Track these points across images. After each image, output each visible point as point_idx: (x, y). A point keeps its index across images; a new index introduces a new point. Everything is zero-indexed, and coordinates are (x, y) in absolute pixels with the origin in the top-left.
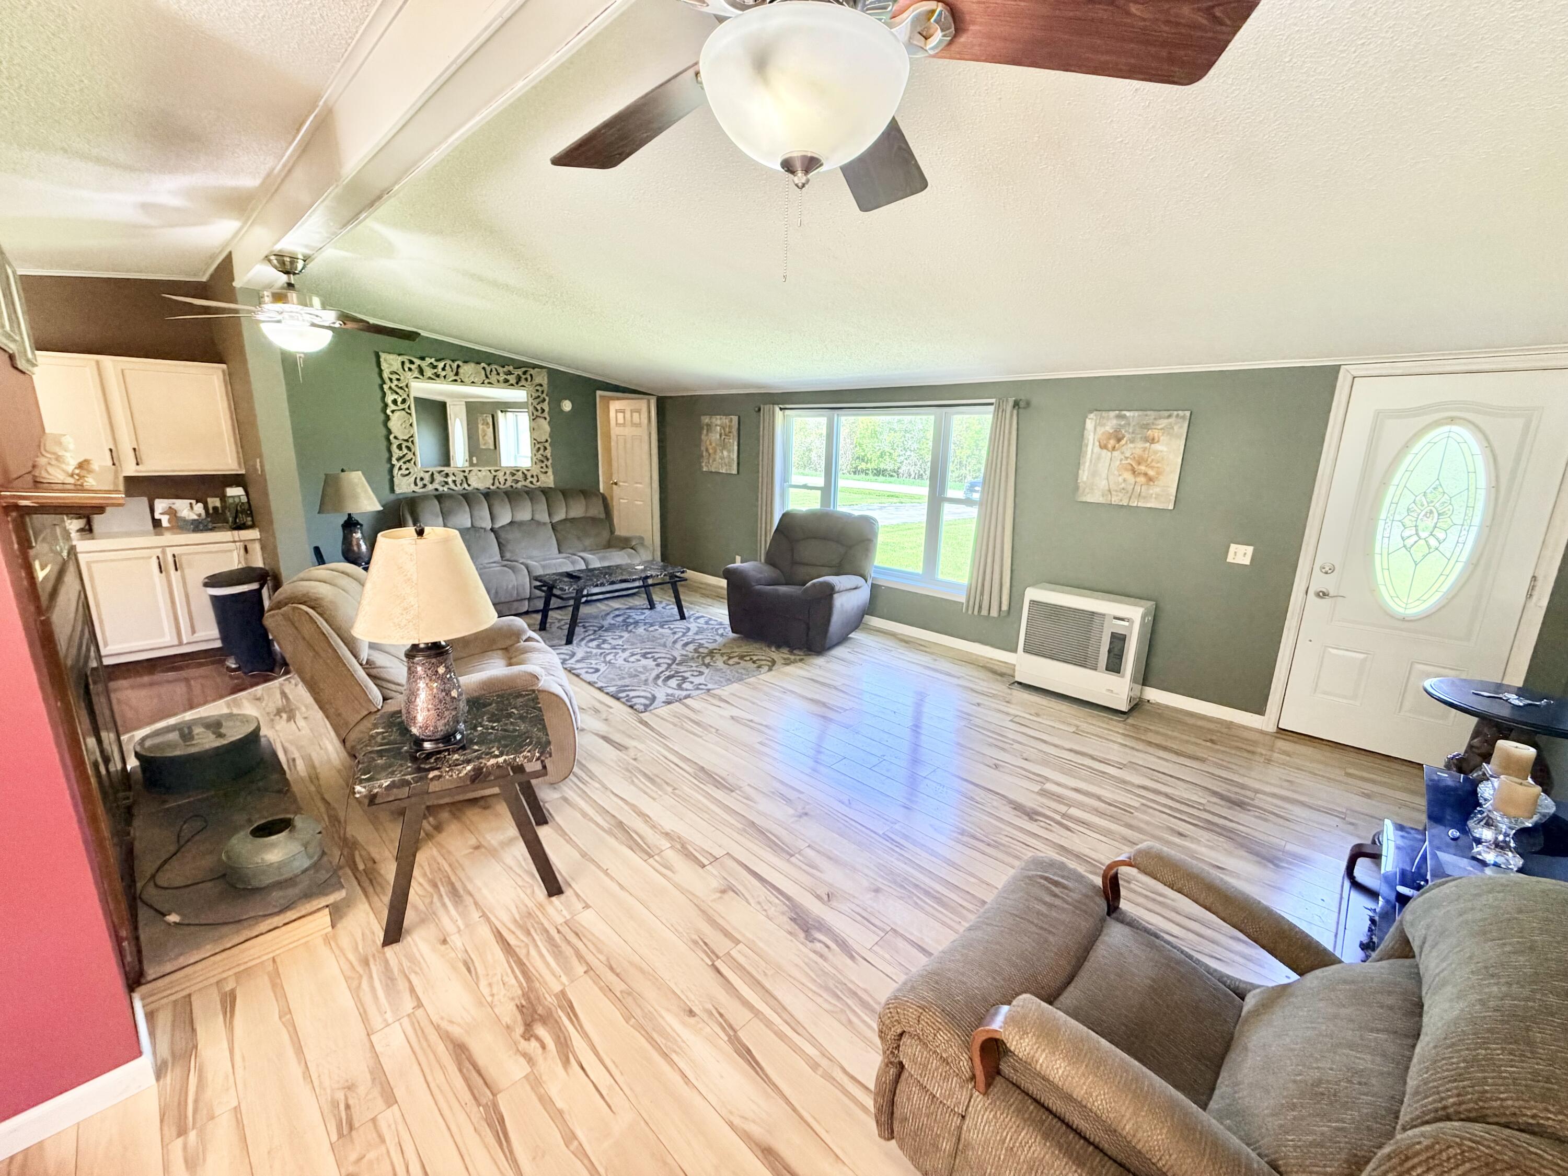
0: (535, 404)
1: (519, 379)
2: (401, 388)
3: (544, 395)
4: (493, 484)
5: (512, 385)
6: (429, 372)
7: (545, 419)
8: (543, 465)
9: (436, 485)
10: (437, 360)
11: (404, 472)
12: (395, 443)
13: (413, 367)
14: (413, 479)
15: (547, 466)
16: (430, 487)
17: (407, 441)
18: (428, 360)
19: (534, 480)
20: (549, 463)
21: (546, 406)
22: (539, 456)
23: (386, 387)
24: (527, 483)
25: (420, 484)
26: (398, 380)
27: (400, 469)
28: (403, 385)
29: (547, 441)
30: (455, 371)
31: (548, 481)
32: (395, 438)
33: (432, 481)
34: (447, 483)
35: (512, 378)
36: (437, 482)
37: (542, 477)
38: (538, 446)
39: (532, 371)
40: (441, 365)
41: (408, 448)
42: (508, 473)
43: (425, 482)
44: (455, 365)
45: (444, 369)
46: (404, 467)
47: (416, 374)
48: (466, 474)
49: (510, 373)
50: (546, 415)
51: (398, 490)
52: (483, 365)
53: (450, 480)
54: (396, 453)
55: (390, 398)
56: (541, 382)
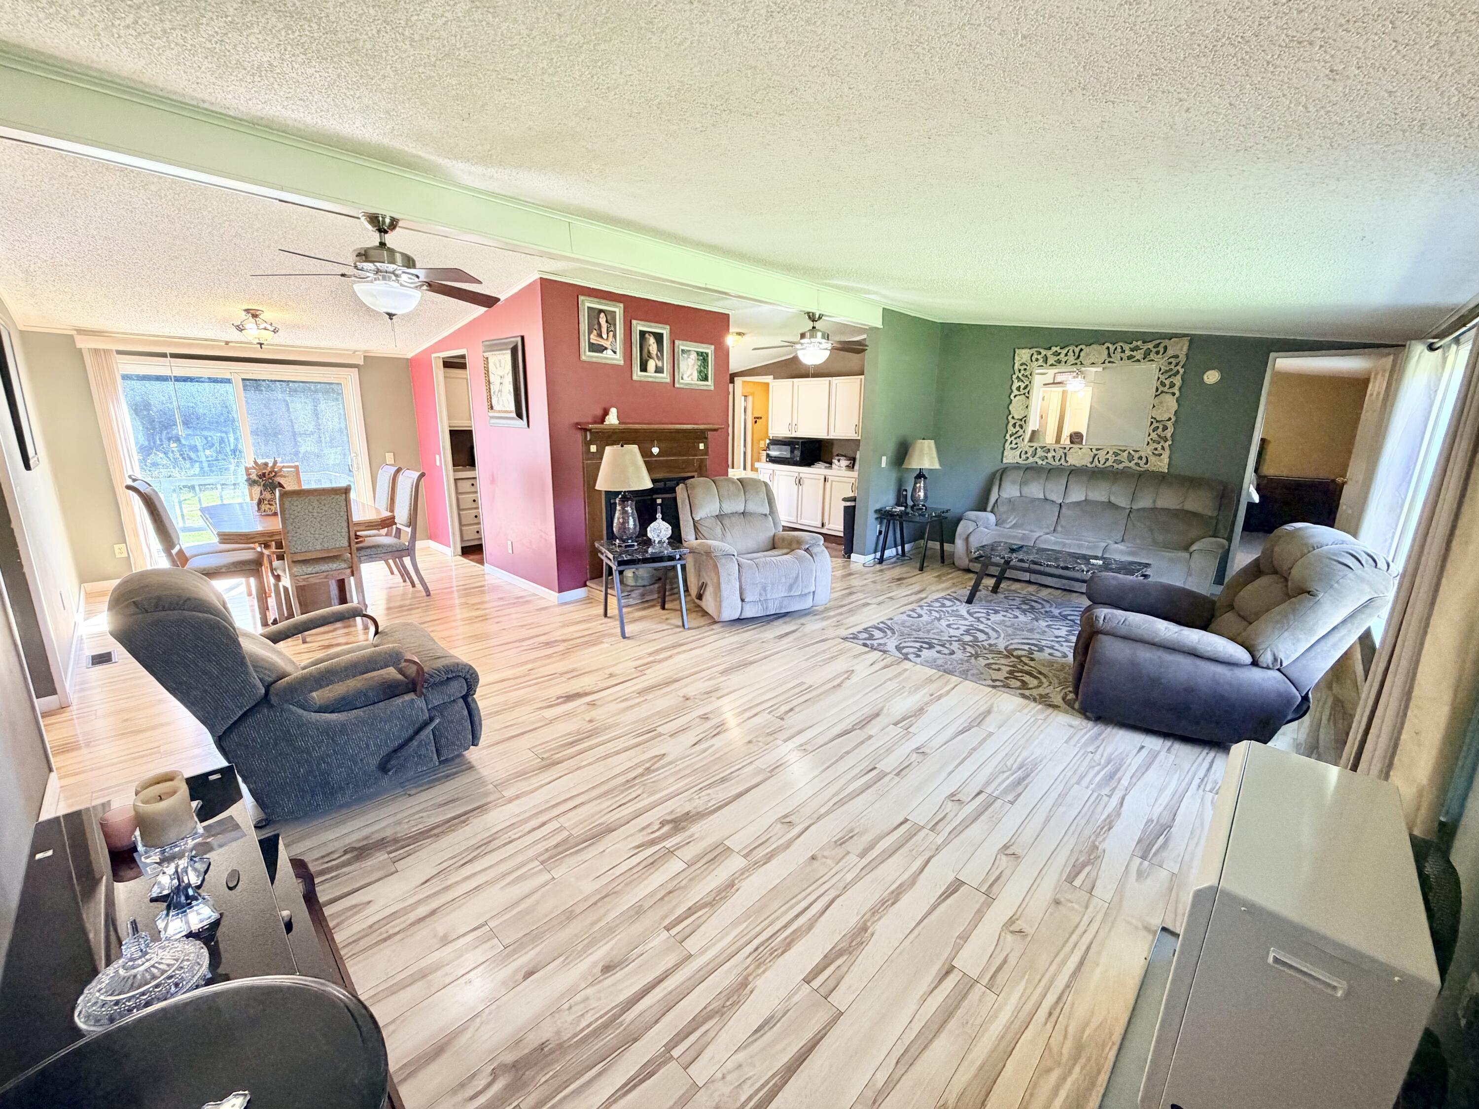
0: (1162, 378)
1: (1147, 354)
2: (1026, 376)
3: (1179, 367)
4: (1092, 463)
5: (1138, 361)
6: (1052, 360)
7: (1174, 394)
8: (1159, 447)
9: (1036, 459)
10: (1061, 348)
11: (1013, 446)
12: (1012, 422)
13: (1039, 357)
14: (1018, 453)
15: (1163, 448)
16: (1031, 460)
17: (1021, 420)
18: (1054, 349)
19: (1142, 463)
20: (1166, 445)
21: (1178, 380)
22: (1154, 436)
23: (1014, 377)
24: (1132, 464)
25: (1023, 456)
26: (1025, 369)
27: (1011, 443)
28: (1027, 373)
29: (1170, 419)
30: (1077, 355)
31: (1161, 464)
32: (1013, 418)
33: (1034, 454)
34: (1047, 458)
35: (1138, 355)
36: (1037, 456)
37: (1152, 459)
38: (1155, 425)
39: (1166, 342)
40: (1064, 351)
41: (1021, 427)
42: (1111, 453)
43: (1029, 455)
44: (1077, 350)
45: (1066, 355)
46: (1014, 442)
47: (1041, 362)
48: (1066, 451)
49: (1137, 348)
50: (1176, 390)
51: (1005, 461)
52: (1107, 345)
53: (1050, 455)
54: (1011, 429)
55: (1016, 384)
56: (1178, 353)
